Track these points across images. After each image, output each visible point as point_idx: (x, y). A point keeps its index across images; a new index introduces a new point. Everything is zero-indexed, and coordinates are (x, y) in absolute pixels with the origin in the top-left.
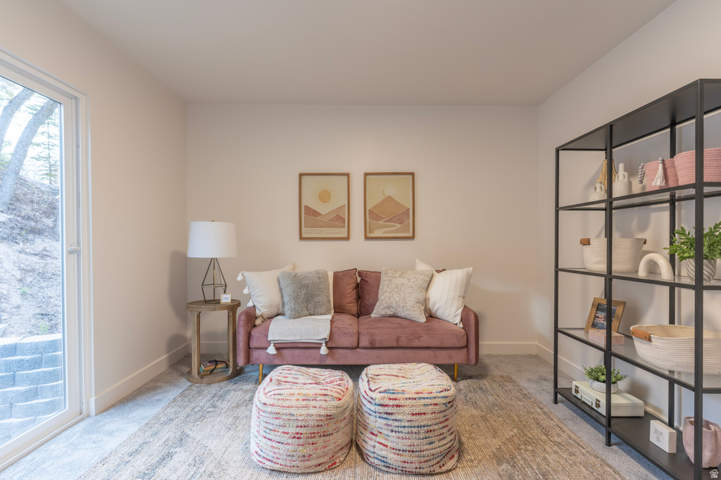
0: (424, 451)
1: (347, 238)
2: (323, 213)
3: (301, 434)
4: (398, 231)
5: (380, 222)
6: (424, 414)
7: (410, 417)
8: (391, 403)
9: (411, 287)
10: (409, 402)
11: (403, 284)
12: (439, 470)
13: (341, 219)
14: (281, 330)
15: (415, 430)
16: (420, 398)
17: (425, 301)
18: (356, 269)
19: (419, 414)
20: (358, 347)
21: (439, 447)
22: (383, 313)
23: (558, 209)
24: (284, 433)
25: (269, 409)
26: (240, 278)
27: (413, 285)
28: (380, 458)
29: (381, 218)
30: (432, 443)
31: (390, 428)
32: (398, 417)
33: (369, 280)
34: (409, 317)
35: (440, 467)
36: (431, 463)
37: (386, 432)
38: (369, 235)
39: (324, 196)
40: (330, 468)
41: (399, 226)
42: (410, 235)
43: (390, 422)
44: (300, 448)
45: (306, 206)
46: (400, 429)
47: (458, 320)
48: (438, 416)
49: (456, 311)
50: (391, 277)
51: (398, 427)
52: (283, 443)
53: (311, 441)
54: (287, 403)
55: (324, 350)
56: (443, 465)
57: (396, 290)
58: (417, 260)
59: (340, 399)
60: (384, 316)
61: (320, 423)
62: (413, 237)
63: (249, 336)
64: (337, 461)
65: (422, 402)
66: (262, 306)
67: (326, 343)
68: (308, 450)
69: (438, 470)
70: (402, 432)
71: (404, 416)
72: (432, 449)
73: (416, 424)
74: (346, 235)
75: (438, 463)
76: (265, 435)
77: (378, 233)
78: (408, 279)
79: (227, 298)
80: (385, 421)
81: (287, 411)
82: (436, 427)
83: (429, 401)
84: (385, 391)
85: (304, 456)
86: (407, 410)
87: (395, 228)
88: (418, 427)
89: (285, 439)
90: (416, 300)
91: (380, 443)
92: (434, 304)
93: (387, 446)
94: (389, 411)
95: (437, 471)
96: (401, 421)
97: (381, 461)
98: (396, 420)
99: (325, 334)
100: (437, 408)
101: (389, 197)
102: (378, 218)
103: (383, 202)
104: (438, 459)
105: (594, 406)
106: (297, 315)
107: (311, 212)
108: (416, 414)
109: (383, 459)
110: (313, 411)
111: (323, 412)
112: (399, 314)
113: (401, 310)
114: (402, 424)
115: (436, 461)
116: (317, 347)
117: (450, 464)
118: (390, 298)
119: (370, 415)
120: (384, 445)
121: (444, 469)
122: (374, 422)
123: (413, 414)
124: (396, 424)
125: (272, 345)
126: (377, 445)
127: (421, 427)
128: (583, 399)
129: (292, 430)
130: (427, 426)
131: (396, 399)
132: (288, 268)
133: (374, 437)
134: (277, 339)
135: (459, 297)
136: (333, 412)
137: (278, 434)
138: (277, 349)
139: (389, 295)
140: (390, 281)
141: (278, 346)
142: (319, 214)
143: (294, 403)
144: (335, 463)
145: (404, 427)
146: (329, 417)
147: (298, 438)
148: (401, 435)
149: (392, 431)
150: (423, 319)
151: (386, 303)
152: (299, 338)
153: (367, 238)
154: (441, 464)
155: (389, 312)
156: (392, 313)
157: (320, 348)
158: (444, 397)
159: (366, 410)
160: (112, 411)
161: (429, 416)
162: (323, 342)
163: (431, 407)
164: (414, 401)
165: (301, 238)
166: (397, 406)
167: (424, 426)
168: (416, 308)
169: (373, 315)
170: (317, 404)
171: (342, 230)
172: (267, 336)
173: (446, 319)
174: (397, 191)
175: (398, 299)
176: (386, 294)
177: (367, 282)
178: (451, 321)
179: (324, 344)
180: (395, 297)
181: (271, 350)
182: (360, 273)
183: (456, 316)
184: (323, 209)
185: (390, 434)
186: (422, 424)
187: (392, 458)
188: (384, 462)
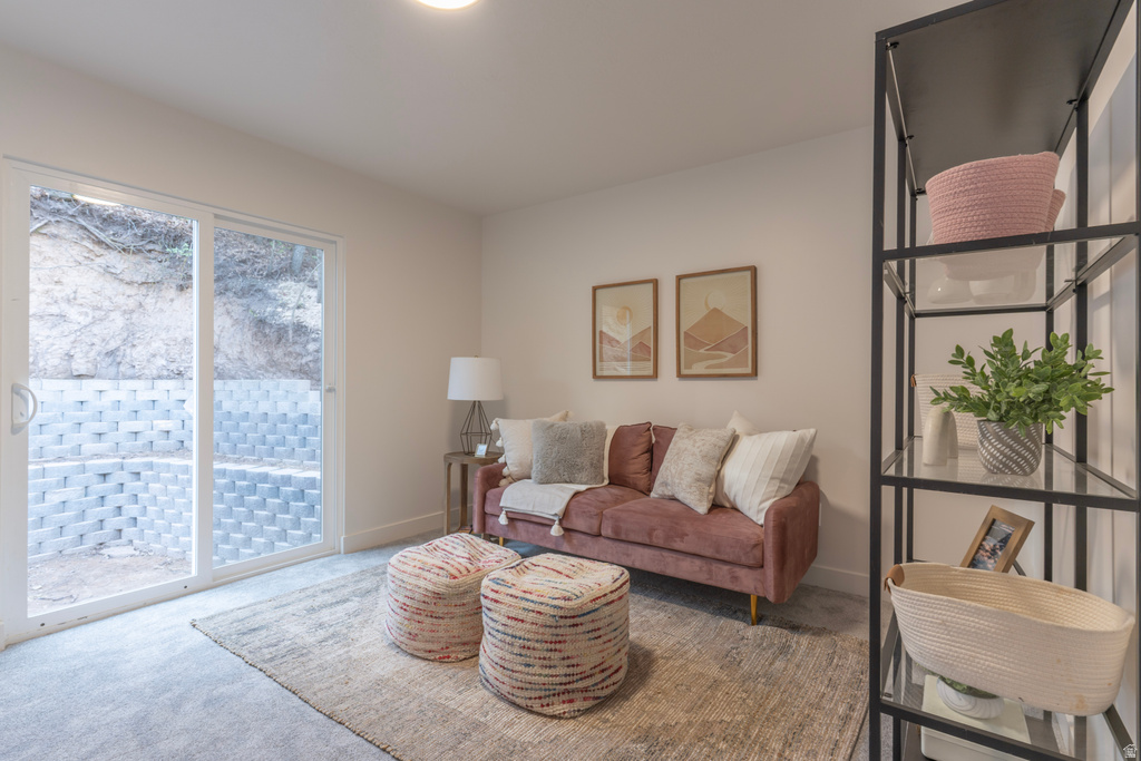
0: (516, 672)
1: (654, 377)
2: (620, 340)
3: (408, 606)
4: (728, 365)
5: (702, 351)
6: (523, 621)
7: (504, 620)
9: (694, 454)
10: (508, 600)
12: (539, 710)
13: (644, 347)
14: (515, 497)
15: (508, 639)
18: (650, 424)
19: (516, 619)
20: (600, 535)
21: (540, 675)
24: (395, 600)
26: (493, 426)
28: (482, 666)
29: (702, 344)
30: (529, 665)
32: (495, 616)
33: (662, 441)
34: (686, 502)
35: (542, 706)
36: (527, 694)
38: (684, 372)
40: (441, 661)
41: (730, 356)
42: (748, 371)
44: (407, 622)
45: (601, 332)
48: (541, 630)
49: (761, 502)
53: (417, 617)
55: (556, 531)
56: (548, 705)
59: (455, 578)
60: (662, 498)
61: (427, 600)
62: (754, 373)
63: (485, 498)
64: (453, 655)
65: (524, 604)
66: (513, 464)
67: (560, 521)
68: (414, 628)
69: (537, 708)
72: (528, 674)
73: (510, 632)
74: (651, 372)
75: (540, 698)
77: (698, 369)
79: (483, 450)
82: (537, 645)
83: (531, 606)
86: (504, 609)
87: (724, 360)
88: (513, 636)
90: (697, 477)
91: (483, 647)
92: (730, 487)
93: (485, 652)
94: (488, 605)
95: (535, 709)
99: (559, 508)
100: (541, 619)
101: (715, 310)
102: (698, 344)
103: (706, 318)
104: (543, 693)
107: (607, 339)
108: (512, 618)
110: (422, 583)
111: (430, 587)
115: (537, 694)
117: (559, 709)
121: (548, 710)
123: (509, 617)
125: (504, 512)
126: (481, 648)
127: (516, 637)
130: (524, 639)
132: (555, 418)
134: (510, 506)
135: (772, 478)
136: (442, 590)
138: (509, 519)
141: (511, 515)
142: (617, 342)
144: (448, 657)
145: (498, 631)
146: (438, 596)
147: (405, 610)
150: (702, 509)
151: (666, 478)
153: (680, 376)
154: (545, 702)
155: (667, 492)
156: (670, 494)
157: (551, 526)
158: (555, 607)
160: (357, 554)
161: (528, 626)
162: (556, 518)
163: (532, 614)
164: (515, 600)
165: (594, 377)
166: (496, 601)
167: (520, 638)
168: (694, 489)
169: (653, 494)
170: (429, 576)
171: (648, 363)
172: (500, 501)
174: (729, 300)
175: (674, 472)
179: (557, 522)
181: (503, 520)
182: (654, 431)
186: (518, 634)
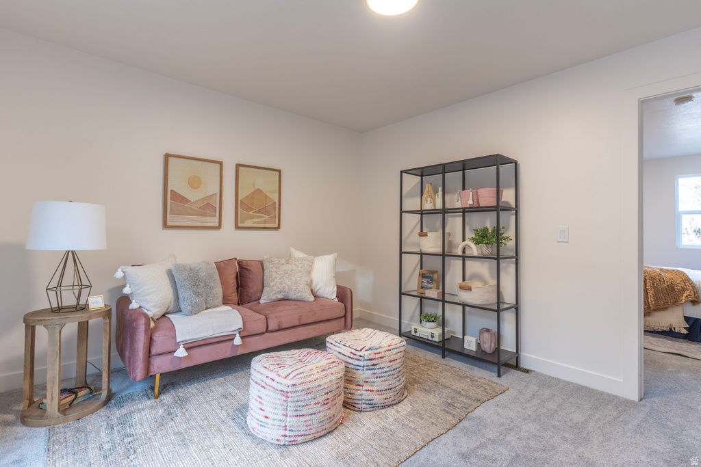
1: (219, 227)
2: (192, 200)
3: (328, 399)
4: (265, 222)
5: (251, 213)
6: (397, 359)
7: (389, 364)
8: (377, 356)
9: (300, 272)
10: (387, 353)
11: (292, 270)
13: (211, 207)
14: (192, 328)
15: (392, 373)
16: (393, 349)
17: (310, 284)
18: (236, 259)
19: (393, 360)
20: (267, 331)
22: (274, 298)
23: (401, 212)
24: (315, 404)
25: (300, 388)
26: (119, 274)
27: (302, 270)
28: (367, 402)
29: (251, 209)
31: (376, 376)
32: (381, 366)
33: (252, 269)
34: (300, 298)
37: (372, 380)
38: (240, 225)
39: (194, 182)
41: (267, 217)
42: (276, 225)
43: (376, 371)
44: (329, 411)
45: (172, 191)
46: (383, 374)
47: (334, 296)
50: (278, 264)
51: (381, 373)
52: (315, 414)
53: (334, 403)
54: (312, 378)
55: (238, 341)
57: (286, 275)
58: (292, 249)
59: (342, 363)
60: (274, 301)
62: (279, 227)
63: (151, 341)
65: (395, 351)
66: (153, 306)
67: (239, 333)
70: (384, 376)
71: (384, 364)
73: (393, 368)
74: (217, 225)
76: (295, 413)
77: (248, 223)
78: (296, 265)
79: (98, 302)
80: (372, 371)
81: (315, 384)
84: (370, 349)
85: (330, 418)
86: (387, 359)
87: (263, 219)
88: (394, 370)
89: (318, 408)
90: (305, 283)
91: (366, 390)
92: (317, 285)
93: (373, 391)
94: (375, 363)
96: (383, 368)
97: (368, 404)
98: (380, 368)
99: (238, 324)
101: (259, 190)
102: (248, 209)
103: (253, 193)
105: (430, 338)
106: (195, 310)
107: (177, 197)
109: (370, 402)
112: (290, 297)
113: (292, 293)
114: (384, 370)
116: (230, 338)
118: (281, 283)
119: (357, 370)
120: (371, 391)
122: (362, 375)
123: (390, 362)
124: (381, 371)
125: (182, 346)
126: (364, 392)
128: (421, 336)
129: (321, 399)
131: (379, 353)
133: (361, 387)
134: (188, 338)
137: (311, 406)
138: (187, 349)
139: (280, 281)
140: (278, 268)
142: (188, 201)
143: (317, 376)
144: (343, 417)
145: (386, 372)
147: (327, 403)
148: (383, 379)
149: (377, 377)
150: (311, 299)
151: (278, 288)
152: (212, 334)
153: (237, 227)
155: (280, 296)
156: (282, 297)
157: (233, 339)
159: (353, 367)
162: (236, 333)
165: (165, 226)
166: (381, 358)
169: (262, 301)
170: (332, 371)
171: (213, 218)
172: (175, 338)
173: (326, 296)
174: (265, 183)
175: (290, 283)
176: (277, 280)
177: (250, 270)
178: (330, 297)
179: (238, 335)
180: (286, 282)
181: (180, 352)
182: (240, 263)
183: (333, 293)
184: (193, 196)
185: (376, 380)
187: (377, 399)
188: (370, 404)
